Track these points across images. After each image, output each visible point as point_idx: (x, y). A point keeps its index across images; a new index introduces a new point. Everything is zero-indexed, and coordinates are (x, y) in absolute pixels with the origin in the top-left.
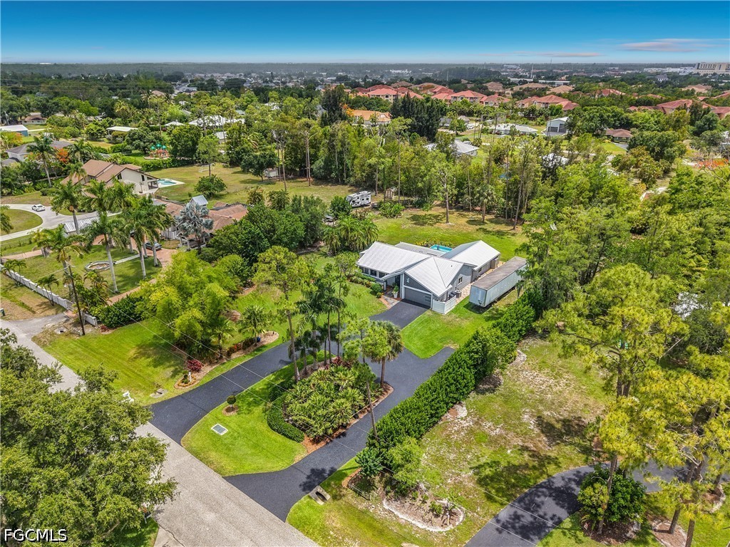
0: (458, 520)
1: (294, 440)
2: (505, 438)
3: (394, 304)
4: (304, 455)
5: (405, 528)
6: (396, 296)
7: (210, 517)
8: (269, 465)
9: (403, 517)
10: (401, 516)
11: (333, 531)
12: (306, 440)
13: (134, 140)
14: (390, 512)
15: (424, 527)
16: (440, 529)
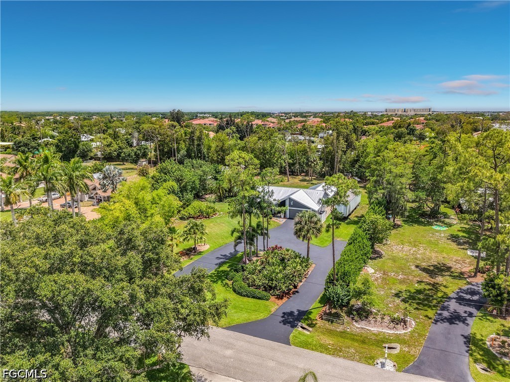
0: (413, 325)
1: (263, 299)
2: (408, 279)
3: (284, 221)
4: (277, 307)
5: (380, 335)
6: (282, 216)
7: (229, 352)
8: (253, 317)
9: (374, 329)
10: (372, 329)
11: (330, 345)
12: (273, 298)
13: (20, 147)
14: (363, 328)
15: (392, 332)
16: (403, 332)
